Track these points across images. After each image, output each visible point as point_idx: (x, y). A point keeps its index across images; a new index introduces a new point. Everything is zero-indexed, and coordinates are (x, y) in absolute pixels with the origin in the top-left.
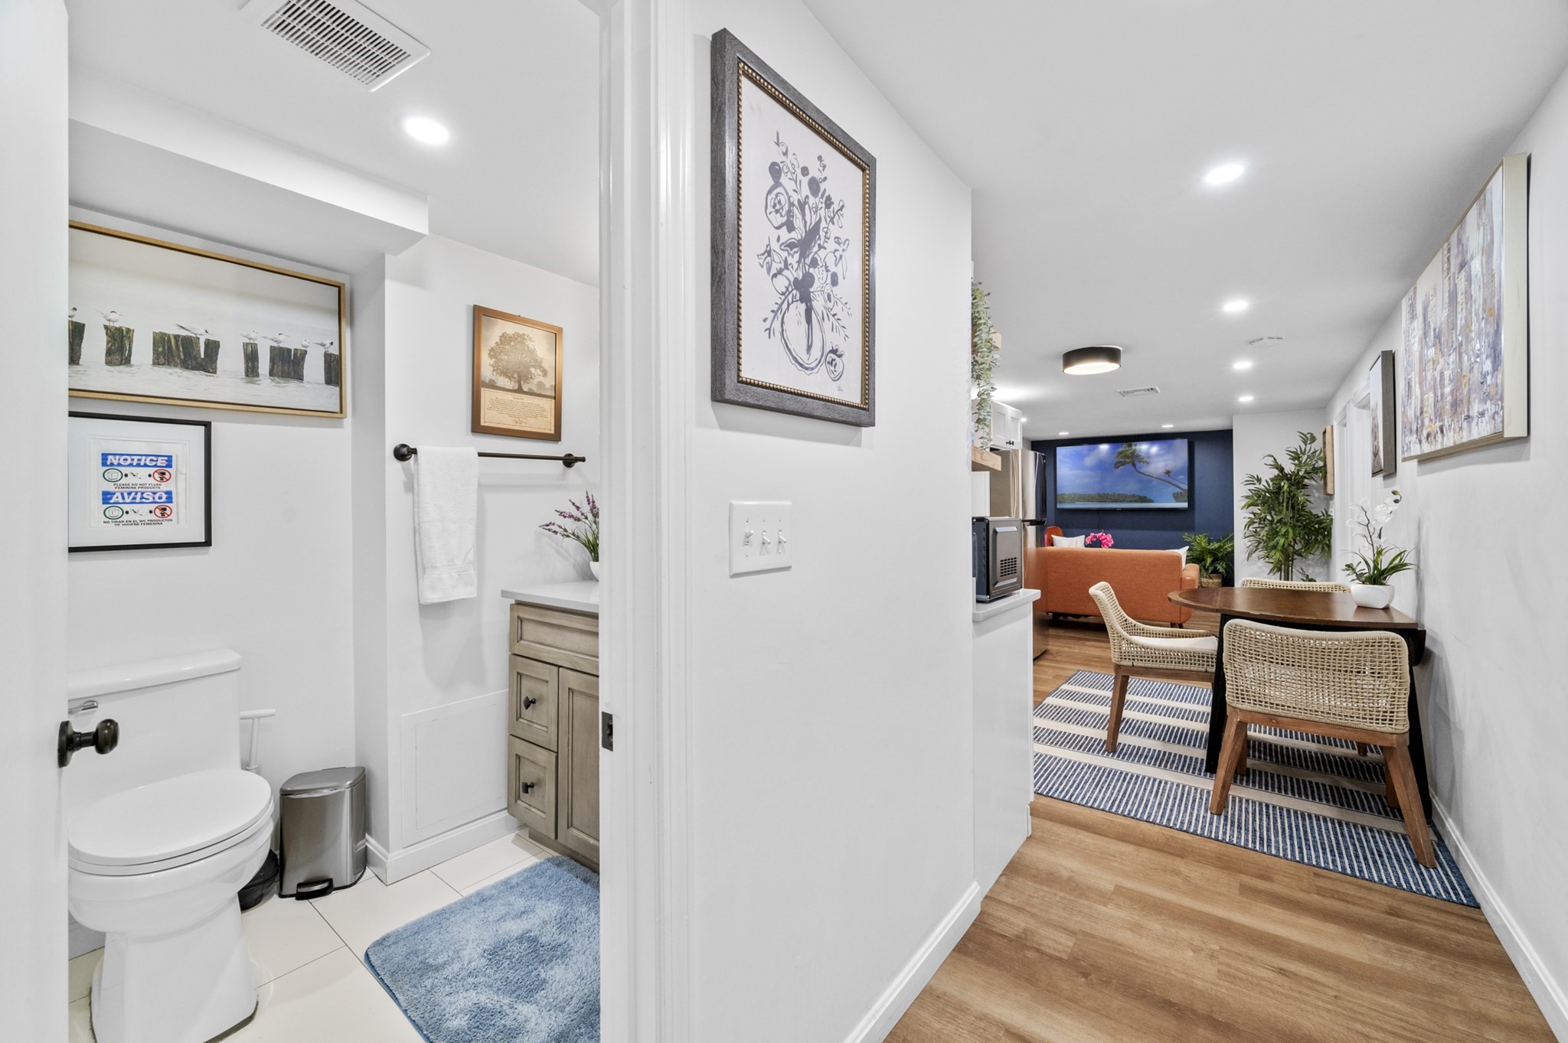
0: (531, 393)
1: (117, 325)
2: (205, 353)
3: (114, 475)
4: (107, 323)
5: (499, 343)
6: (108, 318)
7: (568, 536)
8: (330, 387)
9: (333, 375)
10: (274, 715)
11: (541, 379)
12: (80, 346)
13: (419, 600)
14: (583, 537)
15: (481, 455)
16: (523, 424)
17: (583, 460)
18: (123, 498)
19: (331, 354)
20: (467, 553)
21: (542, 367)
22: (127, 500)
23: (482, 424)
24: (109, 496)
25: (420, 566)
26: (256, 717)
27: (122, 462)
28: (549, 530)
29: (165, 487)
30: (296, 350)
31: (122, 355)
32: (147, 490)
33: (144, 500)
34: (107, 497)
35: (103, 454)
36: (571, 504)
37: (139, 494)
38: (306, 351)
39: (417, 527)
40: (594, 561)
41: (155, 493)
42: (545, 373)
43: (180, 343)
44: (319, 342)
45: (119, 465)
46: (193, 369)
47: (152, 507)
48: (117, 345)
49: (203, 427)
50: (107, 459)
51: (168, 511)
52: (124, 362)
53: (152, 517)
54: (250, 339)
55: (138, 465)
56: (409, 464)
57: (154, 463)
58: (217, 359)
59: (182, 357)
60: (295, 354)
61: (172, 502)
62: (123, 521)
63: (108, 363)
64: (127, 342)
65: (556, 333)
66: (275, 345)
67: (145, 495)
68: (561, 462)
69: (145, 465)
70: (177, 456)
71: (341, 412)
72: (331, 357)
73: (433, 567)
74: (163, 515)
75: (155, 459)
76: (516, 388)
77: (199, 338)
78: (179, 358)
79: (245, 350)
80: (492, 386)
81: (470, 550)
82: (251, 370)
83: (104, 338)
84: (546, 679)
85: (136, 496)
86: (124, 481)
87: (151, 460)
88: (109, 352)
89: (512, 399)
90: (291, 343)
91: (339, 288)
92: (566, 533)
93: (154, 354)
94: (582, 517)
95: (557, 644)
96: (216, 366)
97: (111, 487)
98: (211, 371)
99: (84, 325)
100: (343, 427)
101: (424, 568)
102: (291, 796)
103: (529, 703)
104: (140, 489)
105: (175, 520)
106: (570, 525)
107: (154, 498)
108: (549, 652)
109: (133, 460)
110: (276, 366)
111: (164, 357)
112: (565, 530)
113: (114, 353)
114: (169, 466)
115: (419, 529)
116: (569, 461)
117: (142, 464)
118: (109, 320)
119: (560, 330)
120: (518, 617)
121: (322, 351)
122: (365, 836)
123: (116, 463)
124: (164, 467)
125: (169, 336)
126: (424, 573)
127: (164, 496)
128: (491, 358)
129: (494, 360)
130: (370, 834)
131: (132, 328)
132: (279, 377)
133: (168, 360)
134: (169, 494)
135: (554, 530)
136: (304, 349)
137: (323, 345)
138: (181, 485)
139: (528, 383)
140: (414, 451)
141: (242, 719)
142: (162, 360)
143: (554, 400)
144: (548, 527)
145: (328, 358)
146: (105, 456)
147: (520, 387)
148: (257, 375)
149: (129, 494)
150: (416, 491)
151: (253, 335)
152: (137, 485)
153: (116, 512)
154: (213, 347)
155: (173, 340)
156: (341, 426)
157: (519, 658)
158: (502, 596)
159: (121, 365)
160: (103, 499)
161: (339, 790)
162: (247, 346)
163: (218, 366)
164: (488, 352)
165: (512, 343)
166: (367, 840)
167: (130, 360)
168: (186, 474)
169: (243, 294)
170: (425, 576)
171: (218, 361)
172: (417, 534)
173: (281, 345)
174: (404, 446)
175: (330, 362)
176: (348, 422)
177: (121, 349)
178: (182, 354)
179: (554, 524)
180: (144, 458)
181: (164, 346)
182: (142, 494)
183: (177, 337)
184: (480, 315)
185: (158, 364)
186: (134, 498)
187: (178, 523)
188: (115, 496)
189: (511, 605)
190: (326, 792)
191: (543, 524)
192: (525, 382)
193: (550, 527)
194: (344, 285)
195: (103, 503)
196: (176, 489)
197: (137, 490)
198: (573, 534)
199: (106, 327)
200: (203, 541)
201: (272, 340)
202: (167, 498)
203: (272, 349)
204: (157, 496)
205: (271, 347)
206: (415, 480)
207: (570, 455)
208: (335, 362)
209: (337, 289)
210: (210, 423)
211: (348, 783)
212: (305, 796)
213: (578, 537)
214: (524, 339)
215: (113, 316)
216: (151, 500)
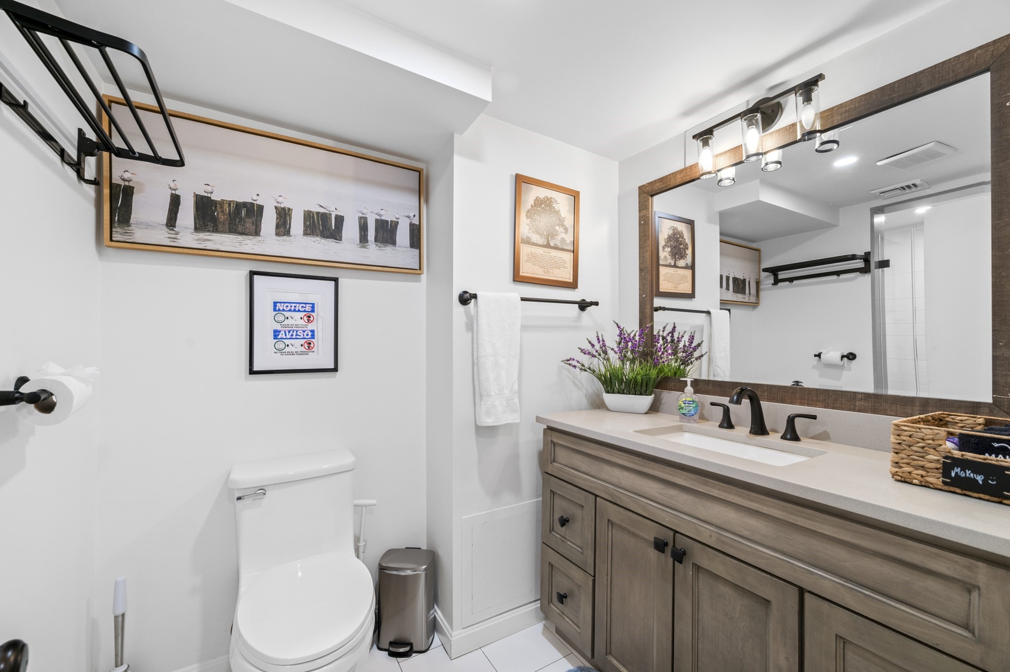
0: (556, 248)
1: (282, 206)
2: (335, 225)
3: (280, 318)
4: (277, 205)
5: (534, 205)
6: (277, 201)
7: (585, 370)
8: (413, 249)
9: (415, 240)
10: (375, 505)
11: (563, 235)
12: (261, 222)
13: (476, 422)
14: (597, 371)
15: (523, 299)
16: (550, 274)
17: (596, 304)
18: (286, 335)
19: (414, 224)
20: (513, 384)
21: (564, 226)
22: (288, 337)
23: (521, 274)
24: (277, 333)
25: (477, 393)
26: (364, 506)
27: (285, 308)
28: (570, 364)
29: (310, 327)
30: (391, 221)
31: (285, 228)
32: (299, 329)
33: (298, 337)
34: (276, 333)
35: (274, 302)
36: (588, 342)
37: (295, 332)
38: (398, 222)
39: (476, 360)
40: (608, 392)
41: (304, 331)
42: (566, 230)
43: (320, 218)
44: (406, 215)
45: (283, 310)
46: (328, 237)
47: (303, 341)
48: (282, 220)
49: (334, 282)
50: (276, 306)
51: (312, 345)
52: (286, 233)
53: (303, 349)
54: (363, 214)
55: (295, 310)
56: (469, 308)
57: (304, 309)
58: (342, 230)
59: (321, 229)
60: (391, 224)
61: (314, 338)
62: (285, 352)
63: (277, 234)
64: (288, 218)
65: (575, 196)
66: (378, 218)
67: (298, 333)
68: (577, 305)
69: (299, 311)
70: (317, 304)
71: (420, 269)
72: (414, 226)
73: (489, 396)
74: (309, 347)
75: (304, 305)
76: (545, 243)
77: (331, 214)
78: (319, 230)
79: (360, 222)
80: (528, 242)
81: (515, 382)
82: (363, 239)
83: (275, 216)
84: (581, 504)
85: (293, 334)
86: (287, 322)
87: (302, 307)
88: (278, 227)
89: (542, 253)
90: (388, 217)
91: (420, 172)
92: (583, 368)
93: (304, 226)
94: (596, 354)
95: (593, 474)
96: (341, 235)
97: (278, 327)
98: (339, 238)
99: (263, 206)
100: (420, 282)
101: (481, 396)
102: (385, 571)
103: (564, 522)
104: (296, 329)
105: (316, 351)
106: (586, 360)
107: (304, 335)
108: (585, 480)
109: (291, 306)
110: (379, 234)
111: (310, 229)
112: (583, 365)
113: (281, 227)
114: (313, 311)
115: (478, 361)
116: (583, 305)
117: (297, 310)
118: (278, 202)
119: (578, 193)
120: (552, 441)
121: (408, 221)
122: (434, 607)
123: (281, 309)
124: (309, 311)
125: (313, 213)
126: (481, 400)
127: (310, 334)
128: (528, 219)
129: (530, 220)
130: (438, 606)
131: (291, 208)
132: (380, 242)
133: (312, 231)
134: (313, 331)
135: (573, 364)
136: (397, 220)
137: (409, 217)
138: (320, 326)
139: (554, 239)
140: (475, 296)
141: (355, 506)
142: (309, 231)
143: (572, 254)
144: (568, 362)
145: (412, 225)
146: (275, 304)
147: (548, 242)
148: (367, 242)
149: (289, 332)
150: (475, 330)
151: (365, 211)
152: (293, 325)
153: (281, 346)
154: (340, 220)
155: (315, 216)
156: (419, 281)
157: (553, 478)
158: (537, 421)
159: (284, 235)
160: (274, 336)
161: (418, 572)
162: (361, 219)
163: (343, 235)
164: (526, 213)
165: (543, 206)
166: (435, 610)
167: (290, 232)
168: (323, 317)
169: (359, 180)
170: (482, 403)
171: (343, 231)
172: (475, 367)
173: (383, 218)
174: (466, 292)
175: (414, 230)
176: (424, 277)
177: (285, 224)
178: (321, 226)
179: (573, 360)
180: (298, 305)
181: (310, 221)
182: (297, 332)
183: (318, 213)
184: (521, 181)
185: (307, 234)
186: (292, 335)
187: (318, 354)
188: (281, 334)
189: (544, 429)
190: (409, 572)
191: (564, 359)
192: (552, 238)
193: (571, 362)
194: (423, 169)
195: (274, 339)
196: (317, 328)
197: (294, 329)
198: (589, 369)
199: (276, 207)
200: (333, 368)
201: (377, 214)
202: (311, 335)
203: (377, 220)
204: (305, 333)
205: (376, 219)
206: (475, 321)
207: (584, 300)
208: (416, 230)
209: (418, 173)
210: (338, 278)
211: (424, 567)
212: (395, 573)
213: (594, 371)
214: (551, 202)
215: (280, 199)
216: (302, 337)
